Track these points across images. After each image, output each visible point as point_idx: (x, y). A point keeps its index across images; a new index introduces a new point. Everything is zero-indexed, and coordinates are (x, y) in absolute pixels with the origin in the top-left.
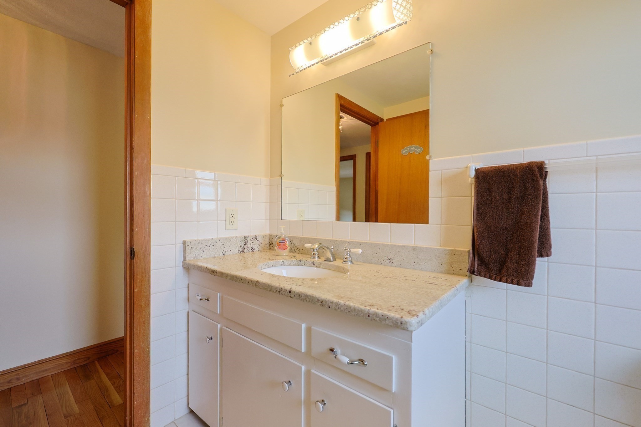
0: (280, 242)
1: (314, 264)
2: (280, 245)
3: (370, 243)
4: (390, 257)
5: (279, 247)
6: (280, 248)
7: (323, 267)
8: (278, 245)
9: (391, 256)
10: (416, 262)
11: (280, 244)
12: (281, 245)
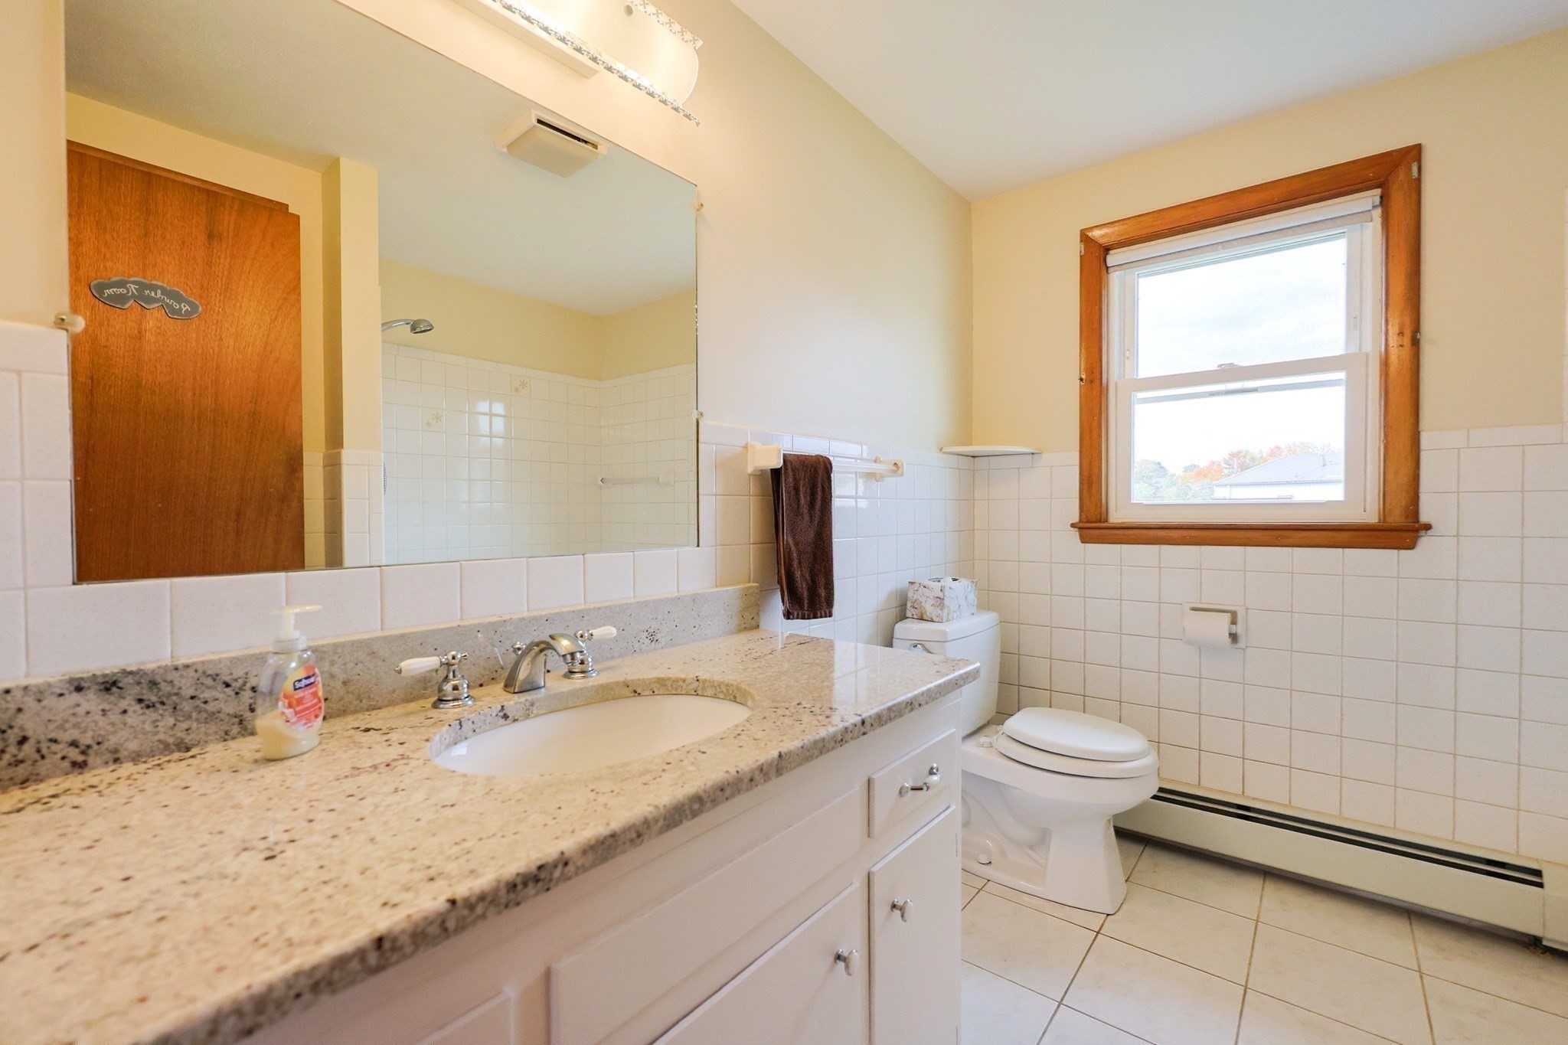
0: (298, 685)
1: (506, 717)
2: (300, 701)
3: (607, 607)
4: (651, 630)
5: (296, 713)
6: (300, 719)
7: (540, 712)
8: (290, 706)
9: (654, 625)
10: (697, 626)
11: (300, 694)
12: (303, 698)
